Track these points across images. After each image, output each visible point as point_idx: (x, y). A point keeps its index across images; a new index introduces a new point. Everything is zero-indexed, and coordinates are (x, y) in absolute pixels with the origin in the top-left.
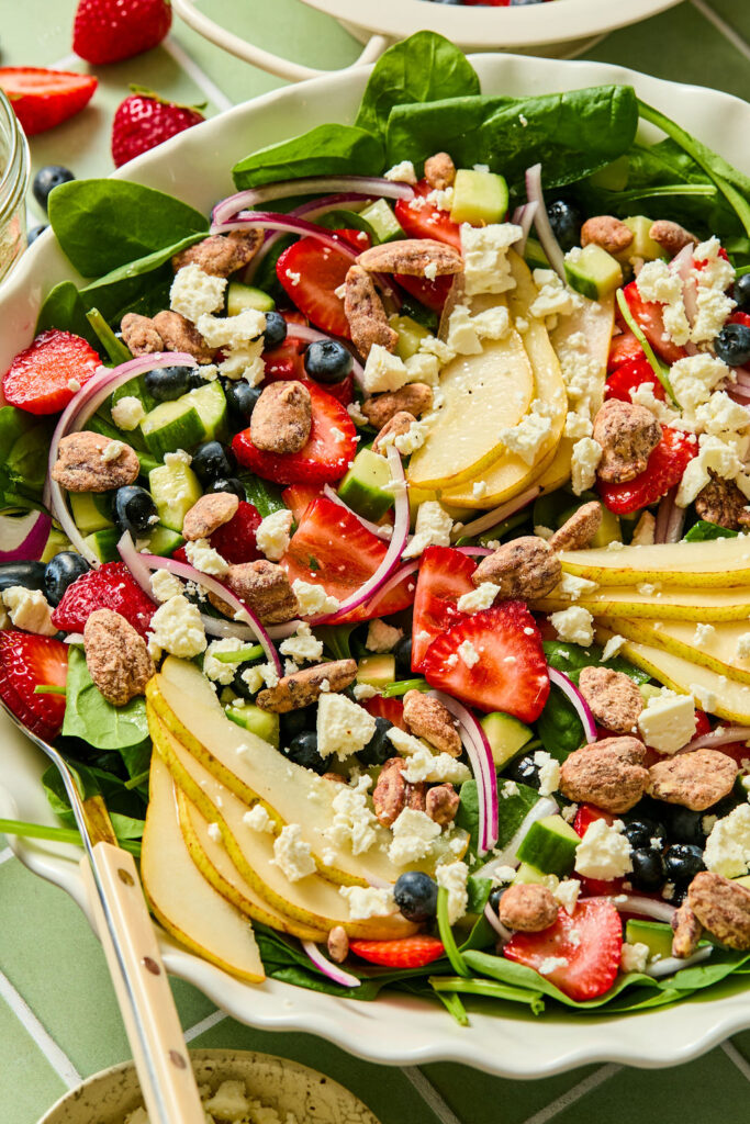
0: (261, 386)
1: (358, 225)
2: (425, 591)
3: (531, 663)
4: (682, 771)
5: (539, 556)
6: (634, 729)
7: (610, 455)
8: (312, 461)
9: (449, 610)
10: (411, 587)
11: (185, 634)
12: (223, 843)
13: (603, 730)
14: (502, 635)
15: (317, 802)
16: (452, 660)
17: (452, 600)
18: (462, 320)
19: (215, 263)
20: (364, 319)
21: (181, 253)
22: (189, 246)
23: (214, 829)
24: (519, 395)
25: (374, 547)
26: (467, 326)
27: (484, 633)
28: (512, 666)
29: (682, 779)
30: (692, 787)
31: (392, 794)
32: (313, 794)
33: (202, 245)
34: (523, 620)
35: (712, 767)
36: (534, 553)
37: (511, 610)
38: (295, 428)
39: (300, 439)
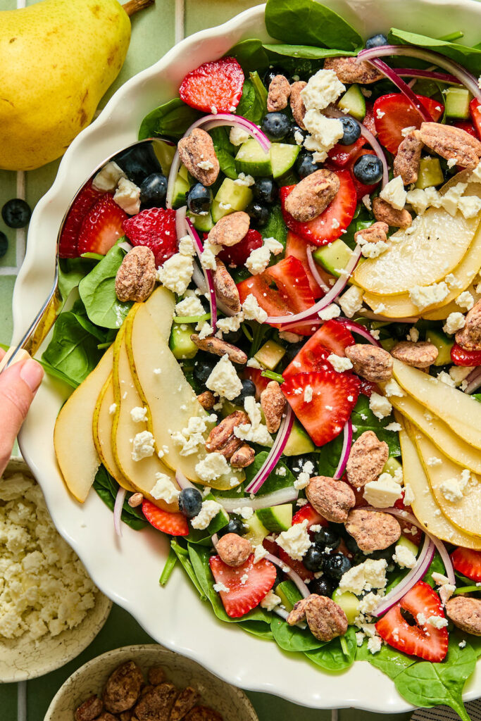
0: (320, 166)
1: (440, 100)
2: (316, 341)
3: (340, 415)
4: (367, 524)
5: (380, 368)
6: (359, 489)
7: (466, 332)
8: (309, 232)
9: (323, 356)
10: (314, 329)
11: (175, 283)
12: (114, 417)
13: (344, 477)
14: (336, 391)
15: (183, 412)
16: (298, 391)
17: (328, 353)
18: (455, 195)
19: (346, 75)
20: (404, 161)
21: (332, 58)
22: (339, 57)
23: (113, 407)
24: (446, 265)
25: (308, 299)
26: (454, 201)
27: (328, 384)
28: (328, 411)
29: (363, 528)
30: (364, 538)
31: (219, 437)
32: (184, 407)
33: (347, 60)
34: (353, 389)
35: (384, 531)
36: (378, 365)
37: (352, 380)
38: (310, 210)
39: (310, 217)
